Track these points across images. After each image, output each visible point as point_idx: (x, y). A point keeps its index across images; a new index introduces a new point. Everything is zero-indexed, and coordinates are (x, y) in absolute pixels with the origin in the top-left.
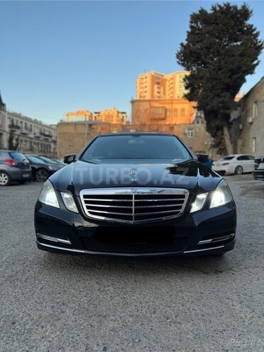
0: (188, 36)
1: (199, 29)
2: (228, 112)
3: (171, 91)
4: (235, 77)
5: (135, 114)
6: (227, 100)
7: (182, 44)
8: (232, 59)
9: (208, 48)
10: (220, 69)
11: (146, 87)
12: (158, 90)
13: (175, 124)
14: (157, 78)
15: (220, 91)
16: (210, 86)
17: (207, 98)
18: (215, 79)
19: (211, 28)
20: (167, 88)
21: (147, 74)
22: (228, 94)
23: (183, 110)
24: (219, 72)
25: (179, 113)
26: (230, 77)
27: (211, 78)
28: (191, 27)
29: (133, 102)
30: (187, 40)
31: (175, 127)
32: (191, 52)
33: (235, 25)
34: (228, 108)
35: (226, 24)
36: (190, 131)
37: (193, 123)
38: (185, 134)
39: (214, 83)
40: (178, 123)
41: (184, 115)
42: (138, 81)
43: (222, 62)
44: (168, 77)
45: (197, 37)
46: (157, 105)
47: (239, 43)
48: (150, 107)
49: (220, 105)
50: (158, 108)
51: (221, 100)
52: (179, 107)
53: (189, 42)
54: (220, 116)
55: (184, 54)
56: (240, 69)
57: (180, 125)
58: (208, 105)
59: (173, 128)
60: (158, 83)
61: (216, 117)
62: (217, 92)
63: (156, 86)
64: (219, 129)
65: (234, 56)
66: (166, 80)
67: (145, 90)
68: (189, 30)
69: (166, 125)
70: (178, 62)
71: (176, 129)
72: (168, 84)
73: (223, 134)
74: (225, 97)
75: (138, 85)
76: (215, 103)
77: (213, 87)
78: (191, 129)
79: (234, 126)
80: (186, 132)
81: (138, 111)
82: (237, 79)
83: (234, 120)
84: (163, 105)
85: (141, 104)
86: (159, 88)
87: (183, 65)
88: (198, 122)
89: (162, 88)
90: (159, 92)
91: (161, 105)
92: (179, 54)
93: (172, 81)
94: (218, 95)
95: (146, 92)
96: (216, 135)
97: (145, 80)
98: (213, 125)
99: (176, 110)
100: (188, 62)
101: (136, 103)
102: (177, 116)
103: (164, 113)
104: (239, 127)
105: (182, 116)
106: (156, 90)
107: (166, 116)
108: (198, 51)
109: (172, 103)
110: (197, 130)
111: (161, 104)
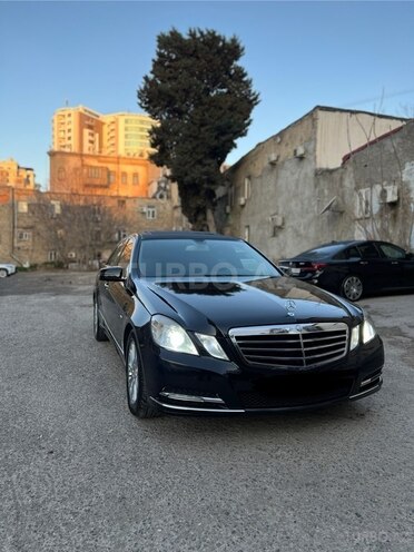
0: (154, 66)
1: (171, 60)
2: (213, 187)
3: (112, 142)
4: (224, 138)
5: (57, 174)
6: (213, 170)
7: (146, 78)
8: (220, 112)
9: (187, 92)
10: (202, 125)
11: (69, 131)
12: (91, 138)
13: (127, 198)
14: (89, 118)
15: (202, 156)
16: (190, 147)
17: (186, 164)
18: (196, 138)
19: (189, 62)
20: (106, 137)
21: (72, 110)
22: (213, 162)
23: (136, 175)
24: (203, 129)
25: (130, 180)
26: (216, 138)
27: (190, 136)
28: (160, 55)
29: (52, 154)
30: (152, 72)
31: (127, 201)
32: (160, 92)
33: (222, 64)
34: (213, 183)
35: (211, 61)
36: (151, 210)
37: (154, 197)
38: (144, 213)
39: (195, 143)
40: (130, 195)
41: (138, 183)
42: (55, 118)
43: (207, 115)
44: (106, 118)
45: (168, 71)
46: (94, 163)
47: (225, 90)
48: (83, 165)
49: (204, 177)
50: (96, 168)
51: (205, 169)
52: (129, 169)
53: (156, 76)
54: (202, 192)
55: (149, 93)
56: (229, 128)
57: (134, 198)
58: (186, 175)
59: (124, 202)
60: (90, 127)
61: (197, 193)
62: (199, 158)
63: (86, 132)
64: (201, 211)
65: (221, 108)
66: (103, 124)
67: (68, 135)
68: (156, 58)
69: (113, 197)
70: (140, 105)
71: (129, 204)
72: (106, 129)
73: (205, 219)
74: (209, 165)
75: (56, 125)
76: (196, 173)
77: (194, 148)
78: (153, 207)
79: (218, 207)
80: (145, 210)
81: (61, 169)
82: (225, 142)
83: (219, 199)
84: (104, 165)
85: (67, 158)
86: (92, 135)
87: (147, 109)
88: (161, 197)
89: (97, 135)
90: (92, 142)
91: (100, 165)
92: (143, 92)
93: (112, 127)
94: (200, 162)
95: (69, 138)
96: (196, 220)
97: (67, 119)
98: (193, 206)
99: (124, 174)
100: (155, 107)
101: (58, 157)
102: (126, 183)
103: (106, 177)
104: (225, 209)
105: (134, 184)
106: (87, 137)
107: (109, 183)
108: (172, 93)
109: (118, 163)
110: (161, 208)
111: (100, 161)
